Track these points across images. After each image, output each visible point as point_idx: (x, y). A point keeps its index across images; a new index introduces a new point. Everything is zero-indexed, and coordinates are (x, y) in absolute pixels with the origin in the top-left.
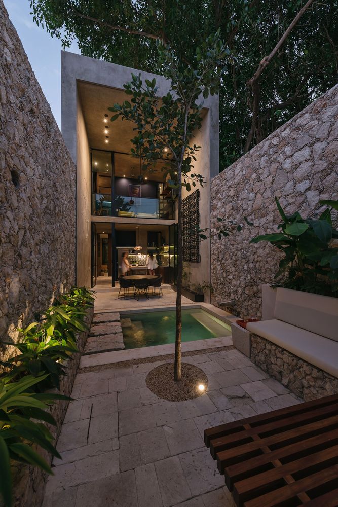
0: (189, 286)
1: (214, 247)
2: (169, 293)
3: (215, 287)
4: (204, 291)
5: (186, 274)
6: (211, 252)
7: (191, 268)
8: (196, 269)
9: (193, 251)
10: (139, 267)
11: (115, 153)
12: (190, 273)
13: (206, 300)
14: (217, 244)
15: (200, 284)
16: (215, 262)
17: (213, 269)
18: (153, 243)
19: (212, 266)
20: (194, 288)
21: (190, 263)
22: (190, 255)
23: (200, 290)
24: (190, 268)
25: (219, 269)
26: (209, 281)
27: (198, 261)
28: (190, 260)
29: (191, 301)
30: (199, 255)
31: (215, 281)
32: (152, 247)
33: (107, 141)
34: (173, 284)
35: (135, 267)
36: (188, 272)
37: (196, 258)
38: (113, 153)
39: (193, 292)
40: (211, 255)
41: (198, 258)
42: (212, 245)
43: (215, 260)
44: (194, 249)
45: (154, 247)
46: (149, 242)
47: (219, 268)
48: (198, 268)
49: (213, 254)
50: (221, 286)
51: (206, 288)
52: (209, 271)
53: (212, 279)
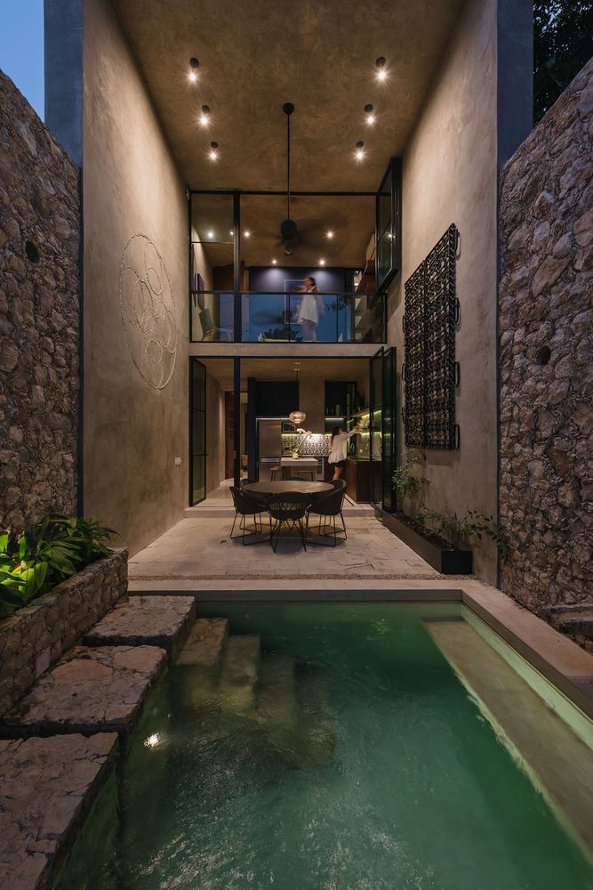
0: (422, 518)
1: (515, 395)
2: (366, 531)
3: (517, 537)
4: (472, 540)
5: (412, 482)
6: (499, 412)
7: (429, 466)
8: (446, 468)
9: (434, 416)
10: (301, 460)
11: (242, 196)
12: (423, 480)
13: (480, 571)
14: (529, 382)
15: (460, 517)
16: (518, 448)
17: (511, 471)
18: (338, 406)
19: (504, 462)
20: (438, 525)
21: (427, 452)
22: (425, 429)
23: (456, 534)
24: (424, 466)
25: (536, 474)
26: (491, 510)
27: (452, 444)
28: (426, 444)
29: (428, 569)
30: (453, 428)
31: (520, 514)
32: (334, 415)
33: (213, 156)
34: (380, 506)
35: (290, 459)
36: (418, 476)
37: (442, 437)
38: (237, 194)
39: (434, 539)
40: (499, 423)
41: (452, 435)
42: (505, 389)
43: (518, 439)
44: (437, 410)
45: (340, 416)
46: (327, 405)
47: (538, 468)
48: (450, 464)
49: (511, 419)
50: (548, 538)
51: (483, 533)
52: (493, 479)
53: (504, 506)
